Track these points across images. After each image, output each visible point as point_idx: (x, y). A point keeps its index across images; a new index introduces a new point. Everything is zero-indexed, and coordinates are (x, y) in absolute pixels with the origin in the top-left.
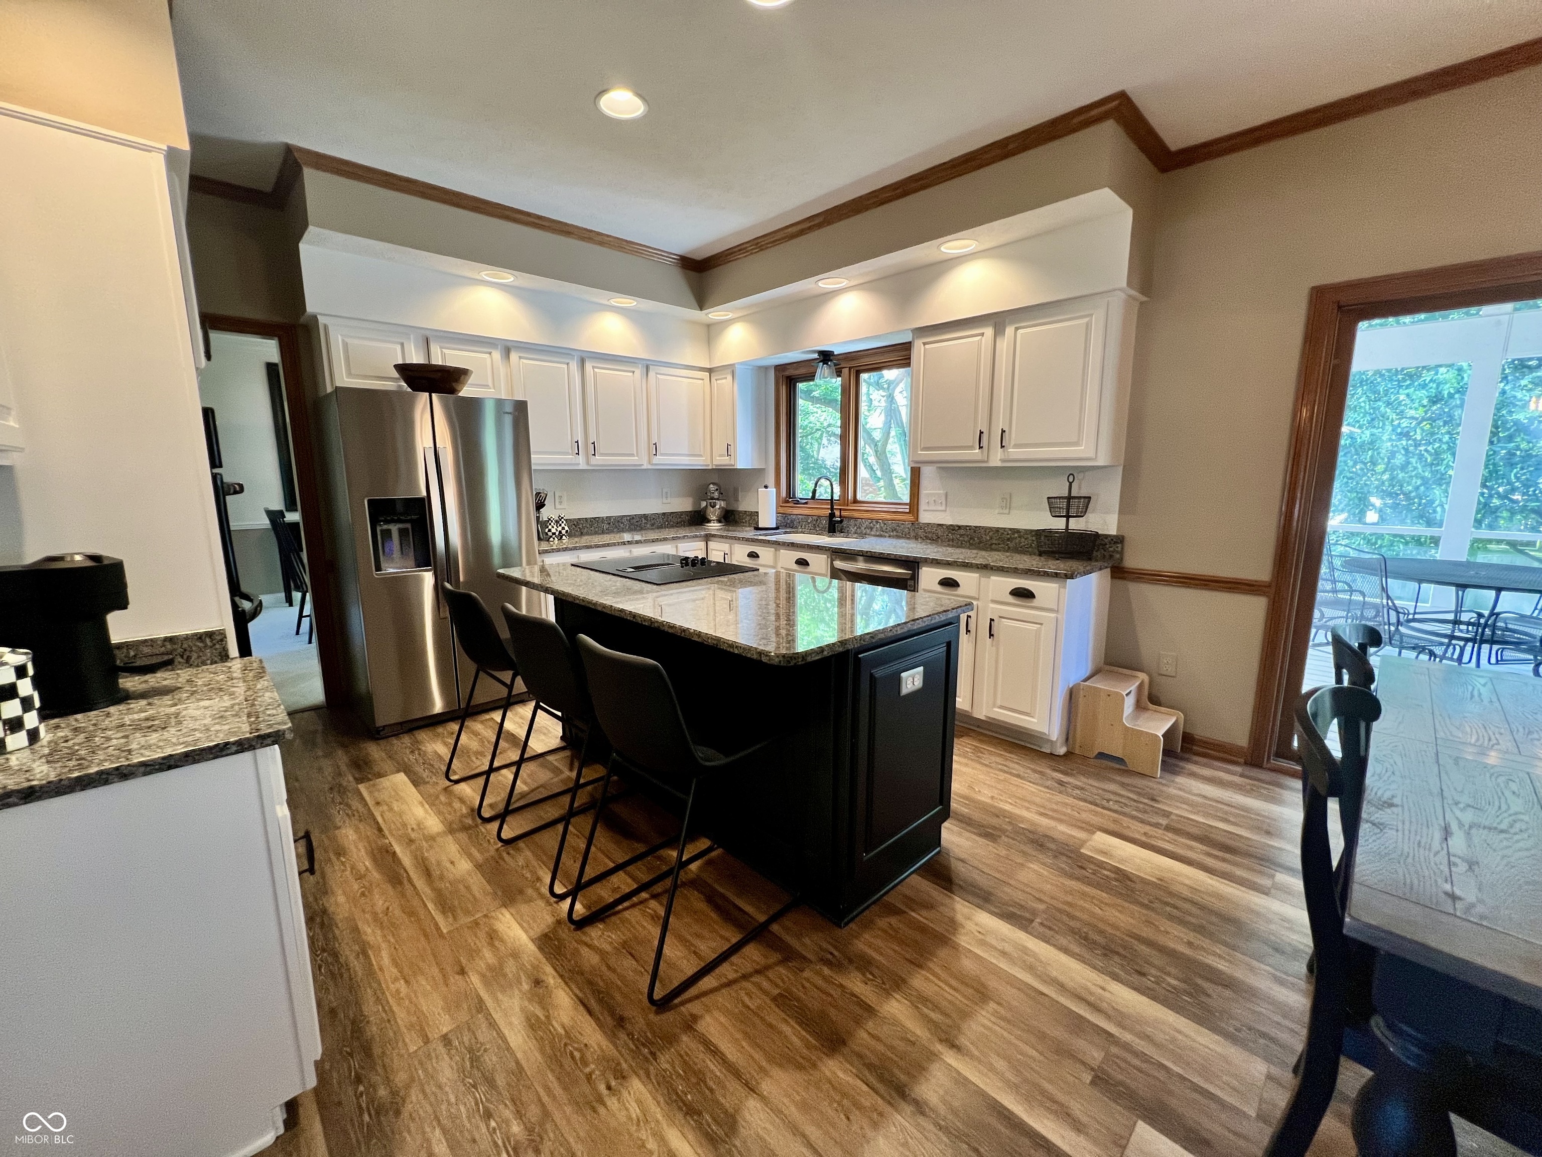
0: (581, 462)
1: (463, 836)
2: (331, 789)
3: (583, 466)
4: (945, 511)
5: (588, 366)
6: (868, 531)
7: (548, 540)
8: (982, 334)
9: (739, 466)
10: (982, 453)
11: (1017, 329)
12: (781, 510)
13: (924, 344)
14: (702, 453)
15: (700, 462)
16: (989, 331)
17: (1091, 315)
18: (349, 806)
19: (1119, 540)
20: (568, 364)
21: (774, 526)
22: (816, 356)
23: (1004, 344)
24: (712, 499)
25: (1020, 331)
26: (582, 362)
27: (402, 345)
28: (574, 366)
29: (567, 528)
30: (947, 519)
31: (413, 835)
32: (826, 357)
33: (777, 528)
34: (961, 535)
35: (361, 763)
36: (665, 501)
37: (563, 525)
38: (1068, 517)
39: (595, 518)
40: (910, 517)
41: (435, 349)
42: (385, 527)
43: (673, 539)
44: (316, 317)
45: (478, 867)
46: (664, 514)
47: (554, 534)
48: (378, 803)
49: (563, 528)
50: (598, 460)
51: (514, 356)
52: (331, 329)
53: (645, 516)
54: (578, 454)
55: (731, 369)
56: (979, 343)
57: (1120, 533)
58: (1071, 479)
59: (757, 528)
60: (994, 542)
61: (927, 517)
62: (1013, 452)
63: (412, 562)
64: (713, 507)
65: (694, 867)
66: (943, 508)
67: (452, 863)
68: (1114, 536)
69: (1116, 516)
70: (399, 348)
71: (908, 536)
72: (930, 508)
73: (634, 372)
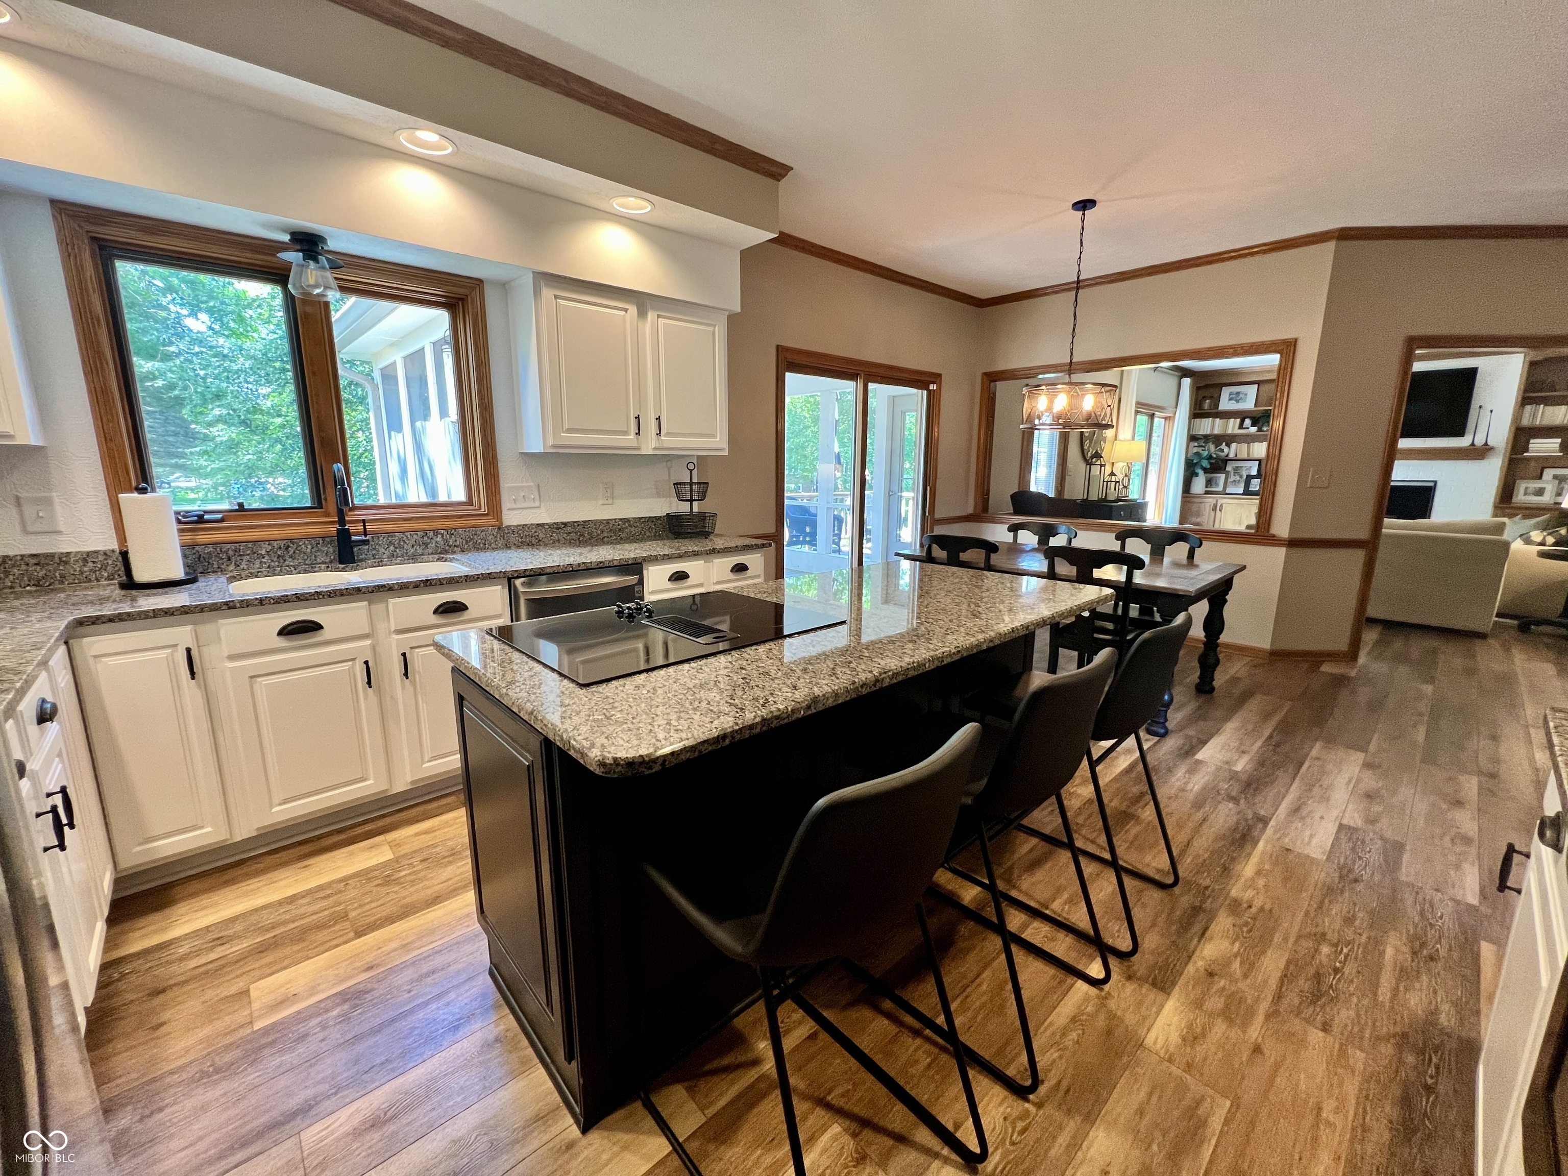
8: (627, 310)
10: (635, 439)
11: (658, 316)
13: (556, 297)
16: (632, 309)
17: (715, 326)
21: (183, 574)
22: (286, 238)
23: (647, 328)
25: (661, 321)
30: (542, 517)
32: (308, 242)
33: (189, 579)
38: (691, 501)
40: (493, 521)
56: (624, 318)
58: (691, 466)
61: (513, 517)
62: (667, 441)
66: (537, 504)
71: (493, 545)
72: (518, 506)
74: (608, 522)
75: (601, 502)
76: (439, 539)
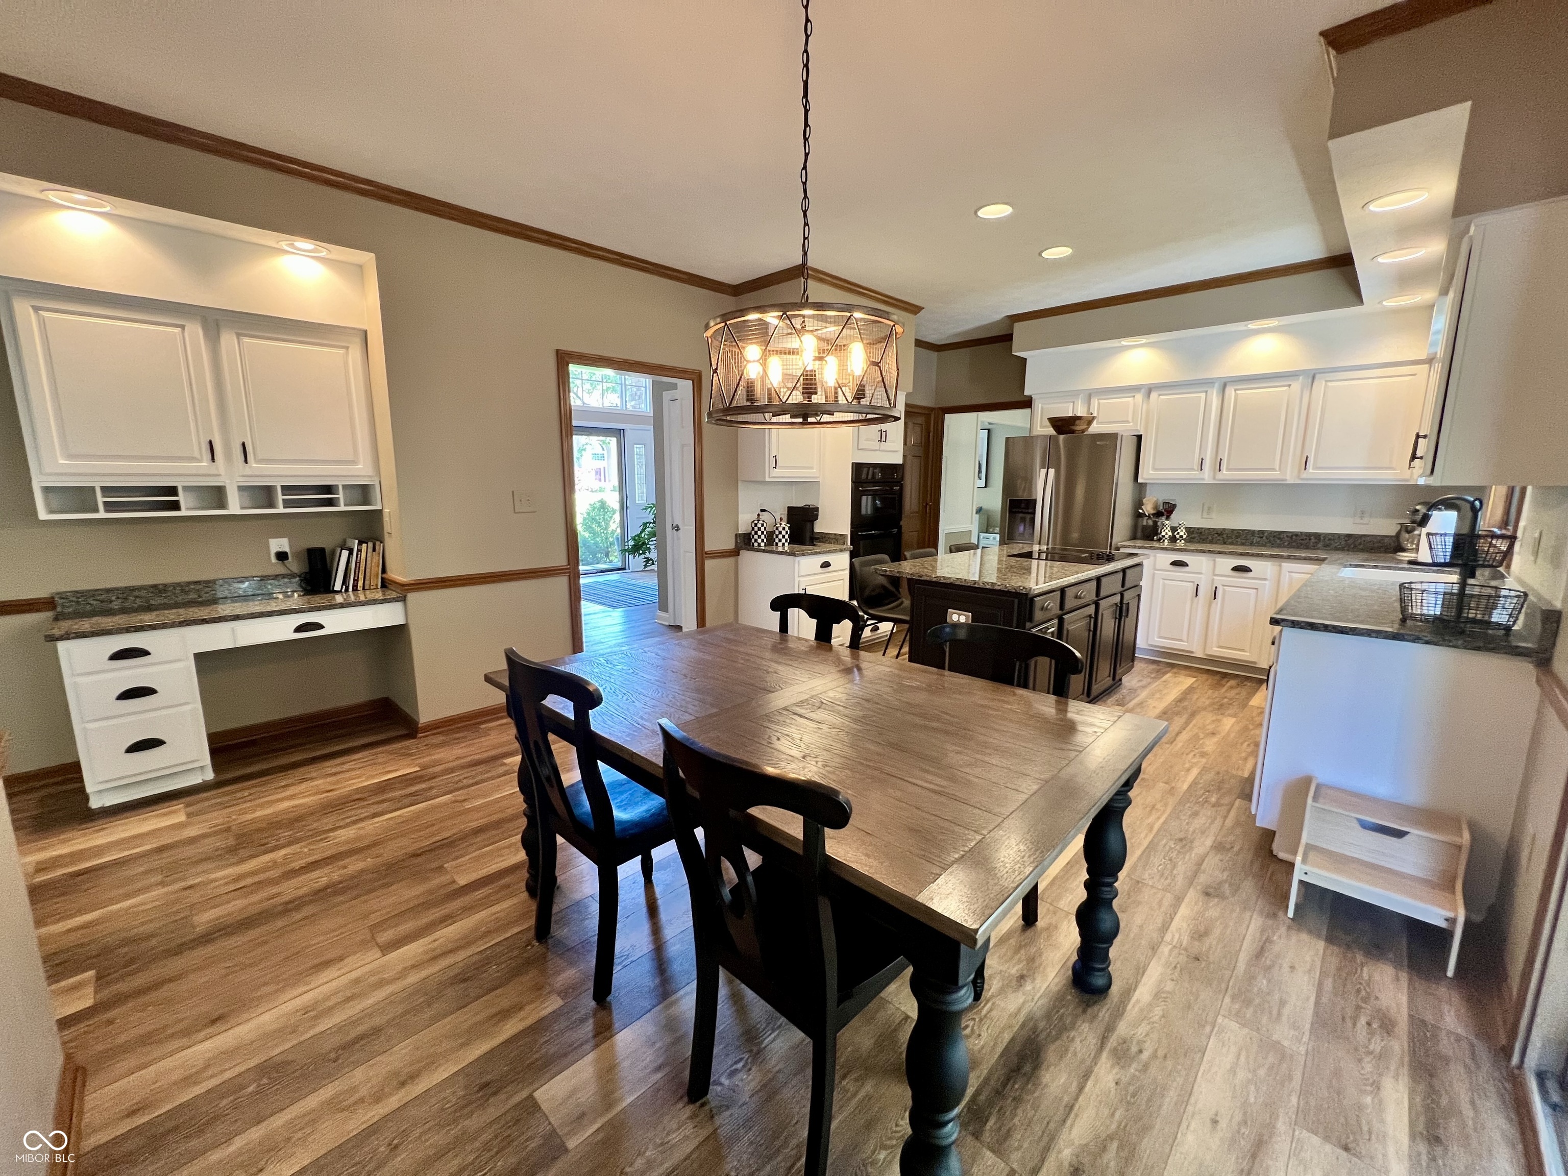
0: (1207, 476)
3: (1207, 480)
5: (1229, 390)
20: (1206, 392)
26: (1224, 387)
27: (1074, 402)
28: (1214, 392)
36: (1358, 520)
37: (1181, 531)
41: (1095, 402)
50: (1226, 474)
51: (1155, 395)
52: (1037, 401)
54: (1202, 470)
70: (1071, 405)
73: (1289, 386)
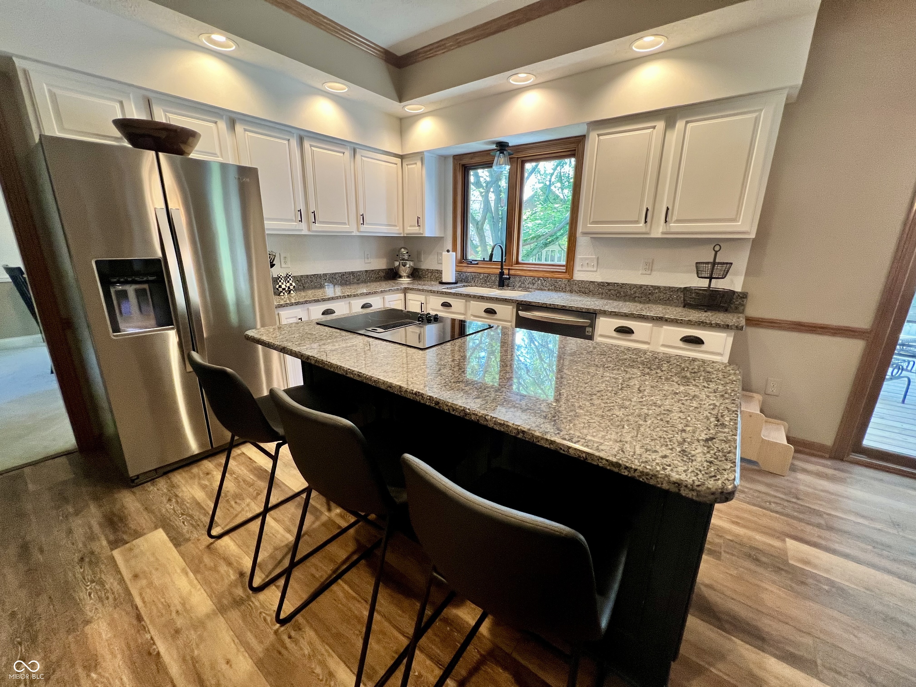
0: (303, 229)
1: (235, 615)
2: (82, 559)
3: (305, 232)
4: (596, 271)
5: (307, 144)
6: (531, 286)
7: (279, 295)
8: (654, 127)
9: (427, 234)
10: (646, 226)
11: (687, 122)
12: (459, 269)
13: (599, 135)
14: (396, 224)
15: (395, 231)
16: (660, 125)
17: (761, 110)
18: (102, 583)
19: (744, 296)
20: (289, 140)
21: (454, 281)
22: (494, 147)
23: (673, 136)
24: (403, 259)
25: (690, 125)
26: (301, 140)
27: (121, 103)
28: (294, 143)
29: (294, 284)
30: (598, 277)
31: (180, 622)
32: (502, 146)
33: (456, 283)
34: (610, 290)
35: (116, 519)
36: (367, 261)
37: (291, 282)
38: (711, 278)
39: (314, 275)
40: (567, 276)
41: (158, 107)
42: (120, 288)
43: (382, 292)
44: (11, 59)
45: (260, 664)
46: (366, 271)
47: (284, 289)
48: (136, 576)
49: (291, 284)
50: (317, 227)
51: (239, 128)
52: (33, 75)
53: (353, 273)
54: (301, 221)
55: (420, 156)
56: (651, 135)
57: (743, 291)
58: (717, 248)
59: (442, 283)
60: (637, 295)
61: (579, 275)
62: (674, 226)
63: (153, 322)
64: (404, 266)
65: (484, 629)
66: (595, 269)
67: (228, 662)
68: (740, 293)
69: (742, 278)
70: (117, 106)
71: (564, 290)
72: (584, 269)
73: (344, 153)
74: (641, 286)
75: (640, 272)
76: (539, 282)
